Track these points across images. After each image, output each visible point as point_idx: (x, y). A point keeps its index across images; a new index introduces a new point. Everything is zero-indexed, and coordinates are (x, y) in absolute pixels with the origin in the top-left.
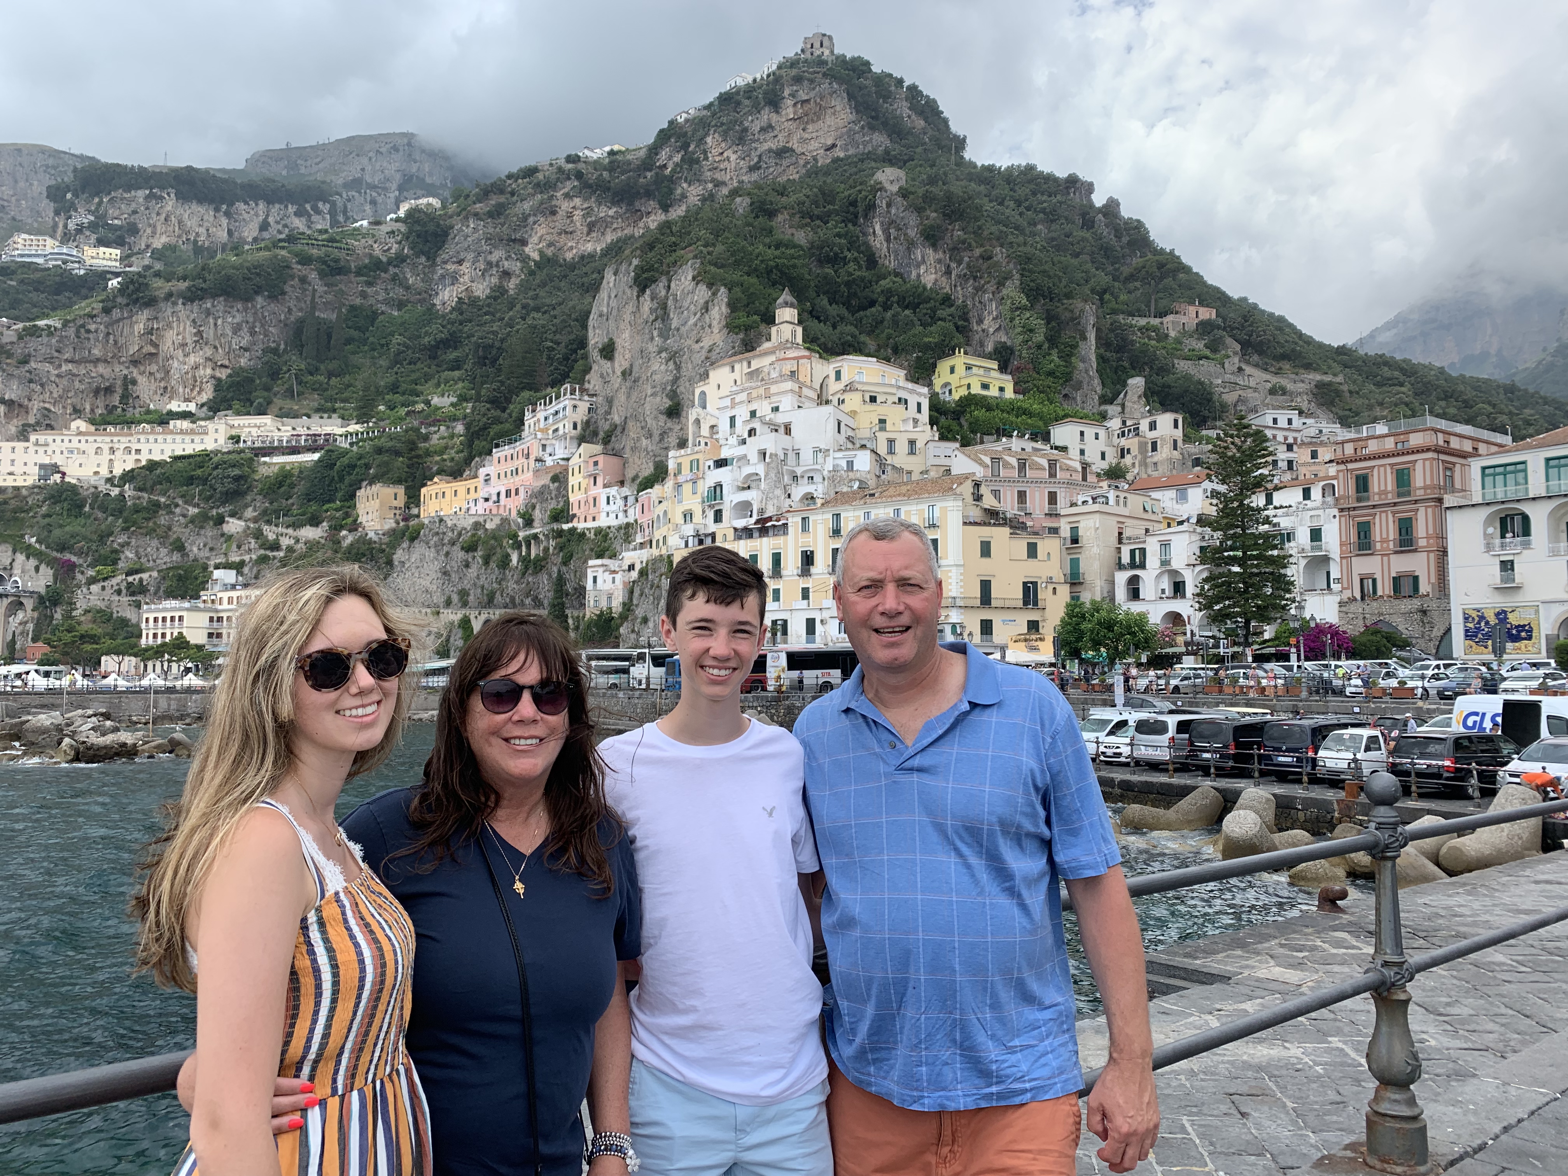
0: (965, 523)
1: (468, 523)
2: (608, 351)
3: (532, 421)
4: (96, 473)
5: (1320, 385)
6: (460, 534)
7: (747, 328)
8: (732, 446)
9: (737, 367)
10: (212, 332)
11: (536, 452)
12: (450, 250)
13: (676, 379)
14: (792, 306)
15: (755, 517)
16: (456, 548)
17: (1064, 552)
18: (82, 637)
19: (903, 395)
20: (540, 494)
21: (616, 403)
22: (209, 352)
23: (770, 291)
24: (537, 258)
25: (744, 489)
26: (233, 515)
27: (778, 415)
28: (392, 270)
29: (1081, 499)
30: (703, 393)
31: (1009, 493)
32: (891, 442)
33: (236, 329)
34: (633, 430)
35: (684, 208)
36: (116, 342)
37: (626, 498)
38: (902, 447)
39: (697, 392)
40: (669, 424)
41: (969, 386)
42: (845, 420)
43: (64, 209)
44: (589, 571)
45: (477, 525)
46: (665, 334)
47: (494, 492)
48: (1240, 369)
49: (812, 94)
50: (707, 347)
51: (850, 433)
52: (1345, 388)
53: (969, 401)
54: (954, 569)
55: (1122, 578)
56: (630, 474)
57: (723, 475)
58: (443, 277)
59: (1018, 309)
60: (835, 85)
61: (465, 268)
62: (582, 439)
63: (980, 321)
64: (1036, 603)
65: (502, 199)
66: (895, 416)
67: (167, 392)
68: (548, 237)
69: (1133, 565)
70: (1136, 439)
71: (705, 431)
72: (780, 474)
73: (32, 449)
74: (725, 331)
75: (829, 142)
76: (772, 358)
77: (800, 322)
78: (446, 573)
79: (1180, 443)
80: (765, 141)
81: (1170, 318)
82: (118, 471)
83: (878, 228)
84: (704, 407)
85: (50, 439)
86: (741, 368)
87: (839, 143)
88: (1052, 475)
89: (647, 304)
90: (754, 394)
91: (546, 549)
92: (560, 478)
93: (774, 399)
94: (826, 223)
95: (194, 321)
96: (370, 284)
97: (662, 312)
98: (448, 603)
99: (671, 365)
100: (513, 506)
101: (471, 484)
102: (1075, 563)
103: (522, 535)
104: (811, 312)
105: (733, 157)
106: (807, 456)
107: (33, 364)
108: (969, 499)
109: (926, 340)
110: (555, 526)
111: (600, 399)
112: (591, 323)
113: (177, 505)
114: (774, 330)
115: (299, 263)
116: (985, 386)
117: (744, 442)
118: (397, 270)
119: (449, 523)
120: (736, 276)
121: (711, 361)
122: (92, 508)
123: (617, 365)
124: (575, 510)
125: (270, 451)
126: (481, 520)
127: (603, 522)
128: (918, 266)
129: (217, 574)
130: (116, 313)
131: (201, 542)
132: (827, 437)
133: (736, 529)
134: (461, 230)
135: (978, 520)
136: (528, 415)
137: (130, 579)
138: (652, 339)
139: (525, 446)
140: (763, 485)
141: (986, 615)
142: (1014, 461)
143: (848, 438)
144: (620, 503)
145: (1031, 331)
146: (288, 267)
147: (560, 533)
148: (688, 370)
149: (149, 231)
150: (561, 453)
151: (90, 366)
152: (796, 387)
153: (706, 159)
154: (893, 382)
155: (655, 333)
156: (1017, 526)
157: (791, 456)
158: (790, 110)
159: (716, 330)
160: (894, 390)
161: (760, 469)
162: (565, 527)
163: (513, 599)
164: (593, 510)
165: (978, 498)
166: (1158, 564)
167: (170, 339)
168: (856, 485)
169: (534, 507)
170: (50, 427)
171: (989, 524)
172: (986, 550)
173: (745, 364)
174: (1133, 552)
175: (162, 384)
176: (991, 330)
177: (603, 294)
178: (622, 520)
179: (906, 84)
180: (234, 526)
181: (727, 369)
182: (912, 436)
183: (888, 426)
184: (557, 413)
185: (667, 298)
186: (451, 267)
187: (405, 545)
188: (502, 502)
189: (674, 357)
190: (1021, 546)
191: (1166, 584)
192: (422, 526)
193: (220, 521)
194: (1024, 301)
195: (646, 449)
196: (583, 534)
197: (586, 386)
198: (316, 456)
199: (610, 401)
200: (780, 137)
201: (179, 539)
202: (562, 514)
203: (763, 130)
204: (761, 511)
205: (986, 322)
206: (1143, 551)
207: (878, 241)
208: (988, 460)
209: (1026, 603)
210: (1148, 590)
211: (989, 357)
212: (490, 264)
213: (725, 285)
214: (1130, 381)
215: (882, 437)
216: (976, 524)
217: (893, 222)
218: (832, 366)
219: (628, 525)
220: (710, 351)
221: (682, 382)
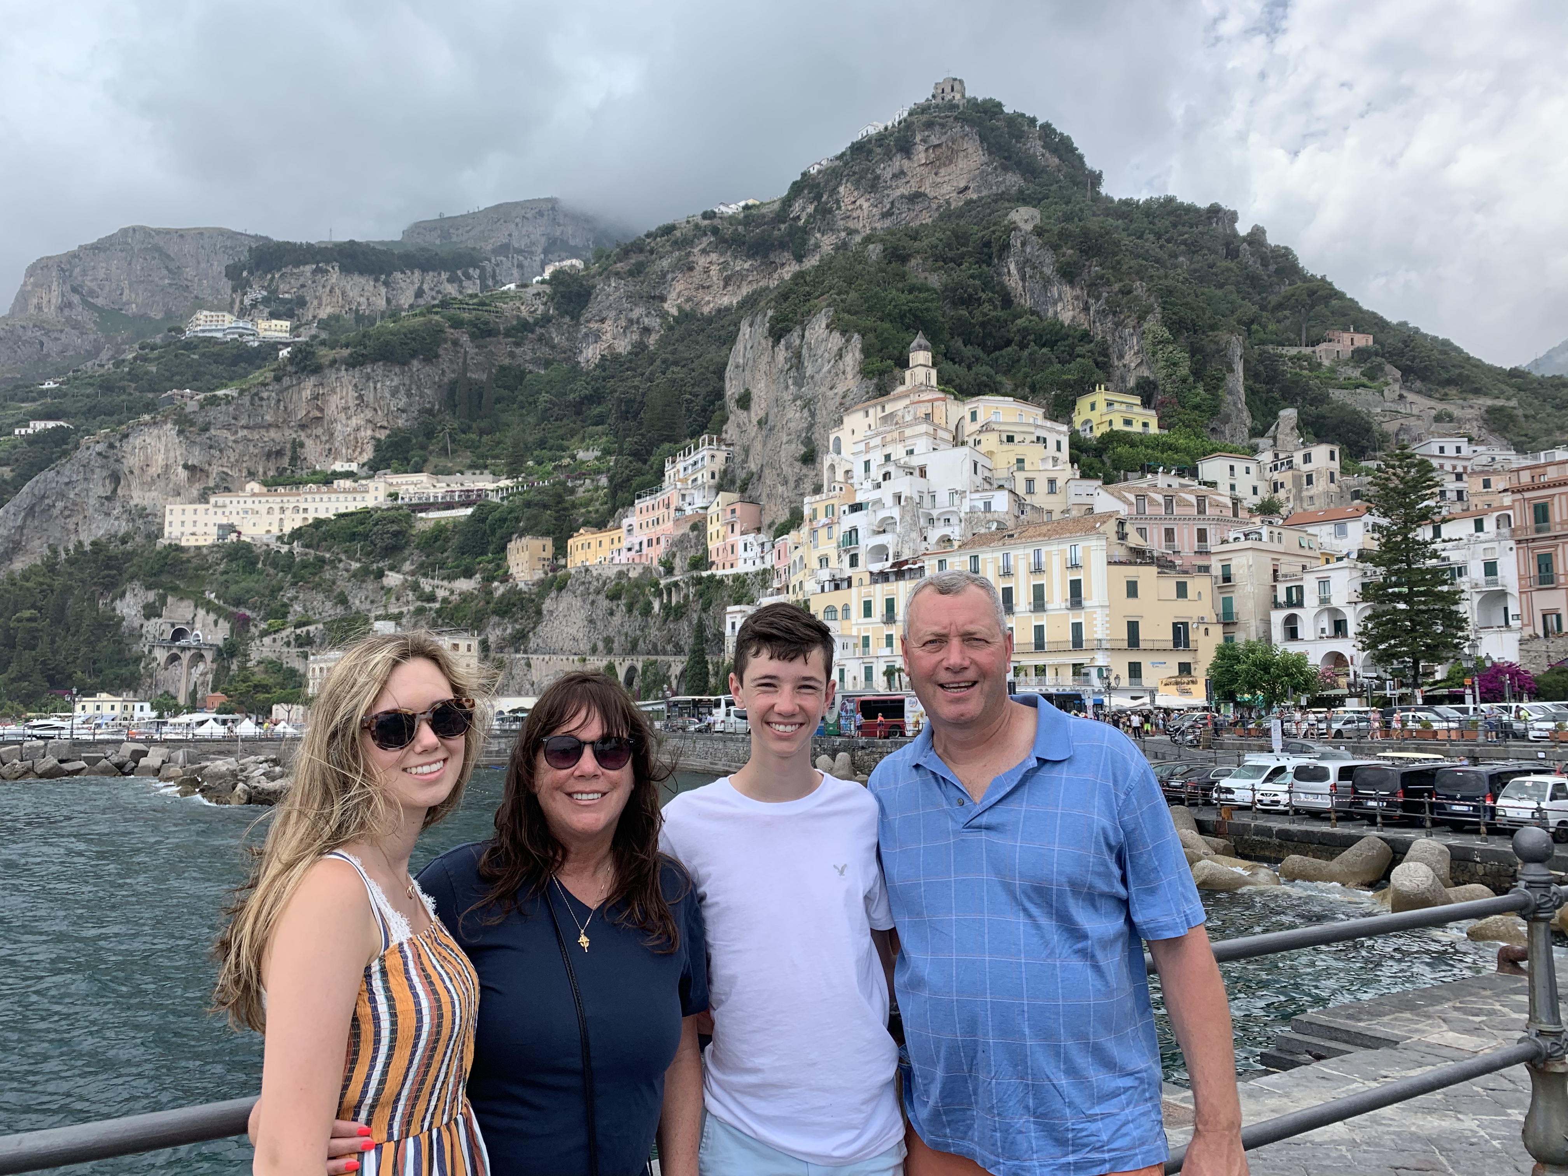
0: (1109, 563)
1: (612, 572)
2: (744, 401)
3: (672, 472)
4: (268, 532)
5: (1491, 410)
6: (605, 583)
7: (881, 373)
8: (867, 491)
9: (871, 411)
10: (372, 395)
11: (676, 502)
12: (592, 309)
13: (811, 426)
14: (926, 349)
15: (891, 561)
16: (602, 597)
17: (1216, 591)
18: (256, 686)
19: (1042, 433)
20: (680, 543)
21: (752, 452)
22: (369, 414)
23: (904, 335)
24: (676, 313)
25: (879, 533)
26: (392, 568)
27: (913, 457)
28: (539, 330)
29: (1232, 536)
30: (838, 439)
31: (1155, 531)
32: (1030, 481)
33: (394, 392)
34: (769, 478)
35: (817, 257)
36: (286, 408)
37: (763, 544)
38: (1041, 486)
39: (832, 438)
40: (805, 470)
41: (1111, 422)
42: (982, 460)
43: (241, 286)
44: (727, 618)
45: (621, 574)
46: (799, 384)
47: (637, 541)
48: (1401, 397)
49: (944, 139)
50: (841, 393)
51: (987, 474)
52: (1520, 412)
53: (1112, 438)
54: (1099, 610)
55: (1278, 617)
56: (766, 521)
57: (858, 519)
58: (586, 335)
59: (1160, 342)
60: (967, 129)
61: (608, 326)
62: (720, 488)
63: (1121, 357)
64: (1187, 645)
65: (642, 258)
66: (1033, 454)
67: (331, 453)
68: (686, 293)
69: (1290, 604)
70: (1290, 473)
71: (840, 476)
72: (915, 517)
73: (212, 510)
74: (859, 377)
75: (962, 185)
76: (907, 402)
77: (934, 365)
78: (591, 621)
79: (1337, 476)
80: (897, 187)
81: (1323, 346)
82: (287, 530)
83: (1012, 267)
84: (839, 453)
85: (227, 500)
86: (876, 413)
87: (972, 185)
88: (1201, 511)
89: (782, 353)
90: (889, 438)
91: (686, 596)
92: (699, 526)
93: (908, 442)
94: (959, 265)
95: (355, 386)
96: (517, 344)
97: (797, 360)
98: (594, 650)
99: (806, 413)
100: (655, 555)
101: (615, 534)
102: (1227, 603)
103: (663, 582)
104: (945, 355)
105: (866, 205)
106: (943, 498)
107: (213, 432)
108: (1114, 538)
109: (1065, 377)
110: (695, 574)
111: (737, 448)
112: (727, 374)
113: (340, 561)
114: (908, 373)
115: (451, 327)
116: (1128, 422)
117: (879, 486)
118: (543, 331)
119: (595, 573)
120: (869, 322)
121: (845, 407)
122: (264, 565)
123: (753, 414)
124: (713, 557)
125: (426, 507)
126: (625, 569)
127: (741, 568)
128: (1055, 304)
129: (378, 625)
130: (286, 381)
131: (362, 595)
132: (963, 478)
133: (871, 573)
134: (603, 289)
135: (1123, 559)
136: (668, 466)
137: (298, 631)
138: (787, 387)
139: (665, 497)
140: (898, 529)
141: (1135, 657)
142: (1160, 498)
143: (985, 479)
144: (757, 549)
145: (1175, 364)
146: (442, 331)
147: (699, 581)
148: (822, 416)
149: (315, 303)
150: (699, 502)
151: (263, 432)
152: (931, 429)
153: (839, 208)
154: (1031, 421)
155: (790, 382)
156: (1164, 565)
157: (927, 499)
158: (922, 155)
159: (850, 376)
160: (1032, 429)
161: (896, 512)
162: (704, 574)
163: (655, 646)
164: (731, 557)
165: (1123, 536)
166: (1317, 602)
167: (334, 403)
168: (994, 526)
169: (674, 556)
170: (228, 489)
171: (1135, 564)
172: (1132, 589)
173: (879, 408)
174: (1289, 590)
175: (327, 446)
176: (1133, 365)
177: (739, 346)
178: (760, 566)
179: (1039, 123)
180: (393, 579)
181: (861, 414)
182: (1052, 475)
183: (1027, 465)
184: (695, 463)
185: (801, 346)
186: (594, 326)
187: (553, 594)
188: (644, 552)
189: (808, 404)
190: (1169, 586)
191: (1326, 623)
192: (569, 576)
193: (380, 574)
194: (1167, 334)
195: (782, 496)
196: (721, 581)
197: (724, 436)
198: (469, 511)
199: (747, 450)
200: (913, 183)
201: (342, 593)
202: (701, 562)
203: (895, 176)
204: (897, 555)
205: (1127, 357)
206: (1300, 589)
207: (1013, 280)
208: (1132, 498)
209: (1176, 644)
210: (1306, 629)
211: (1131, 392)
212: (631, 322)
213: (859, 332)
214: (1282, 413)
215: (1020, 477)
216: (1121, 563)
217: (1028, 261)
218: (967, 408)
219: (765, 571)
220: (844, 397)
221: (816, 428)
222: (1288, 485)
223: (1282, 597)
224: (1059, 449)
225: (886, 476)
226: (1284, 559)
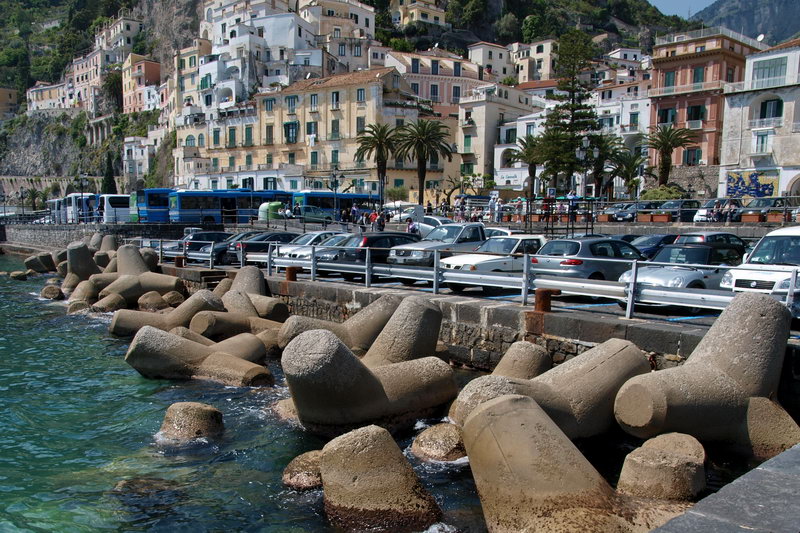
0: (384, 105)
1: (59, 115)
3: (99, 38)
8: (219, 46)
17: (461, 131)
19: (355, 12)
25: (226, 79)
27: (255, 21)
29: (475, 91)
32: (342, 46)
38: (350, 50)
41: (413, 15)
42: (306, 26)
44: (126, 145)
45: (65, 116)
51: (311, 38)
53: (412, 27)
55: (499, 151)
57: (211, 68)
66: (346, 26)
69: (507, 141)
70: (528, 59)
88: (457, 74)
93: (253, 10)
98: (49, 174)
101: (60, 86)
102: (468, 139)
103: (92, 122)
106: (275, 54)
108: (390, 86)
111: (147, 20)
116: (424, 16)
117: (227, 42)
119: (47, 115)
124: (127, 104)
126: (67, 112)
132: (291, 39)
133: (220, 110)
139: (94, 57)
140: (240, 76)
142: (429, 62)
143: (308, 41)
154: (347, 1)
160: (348, 8)
161: (239, 63)
164: (139, 103)
168: (308, 76)
171: (403, 106)
174: (508, 131)
183: (341, 34)
192: (28, 117)
197: (137, 9)
206: (515, 130)
208: (409, 61)
215: (335, 42)
216: (392, 105)
222: (526, 68)
223: (503, 136)
224: (367, 25)
225: (233, 34)
226: (508, 109)
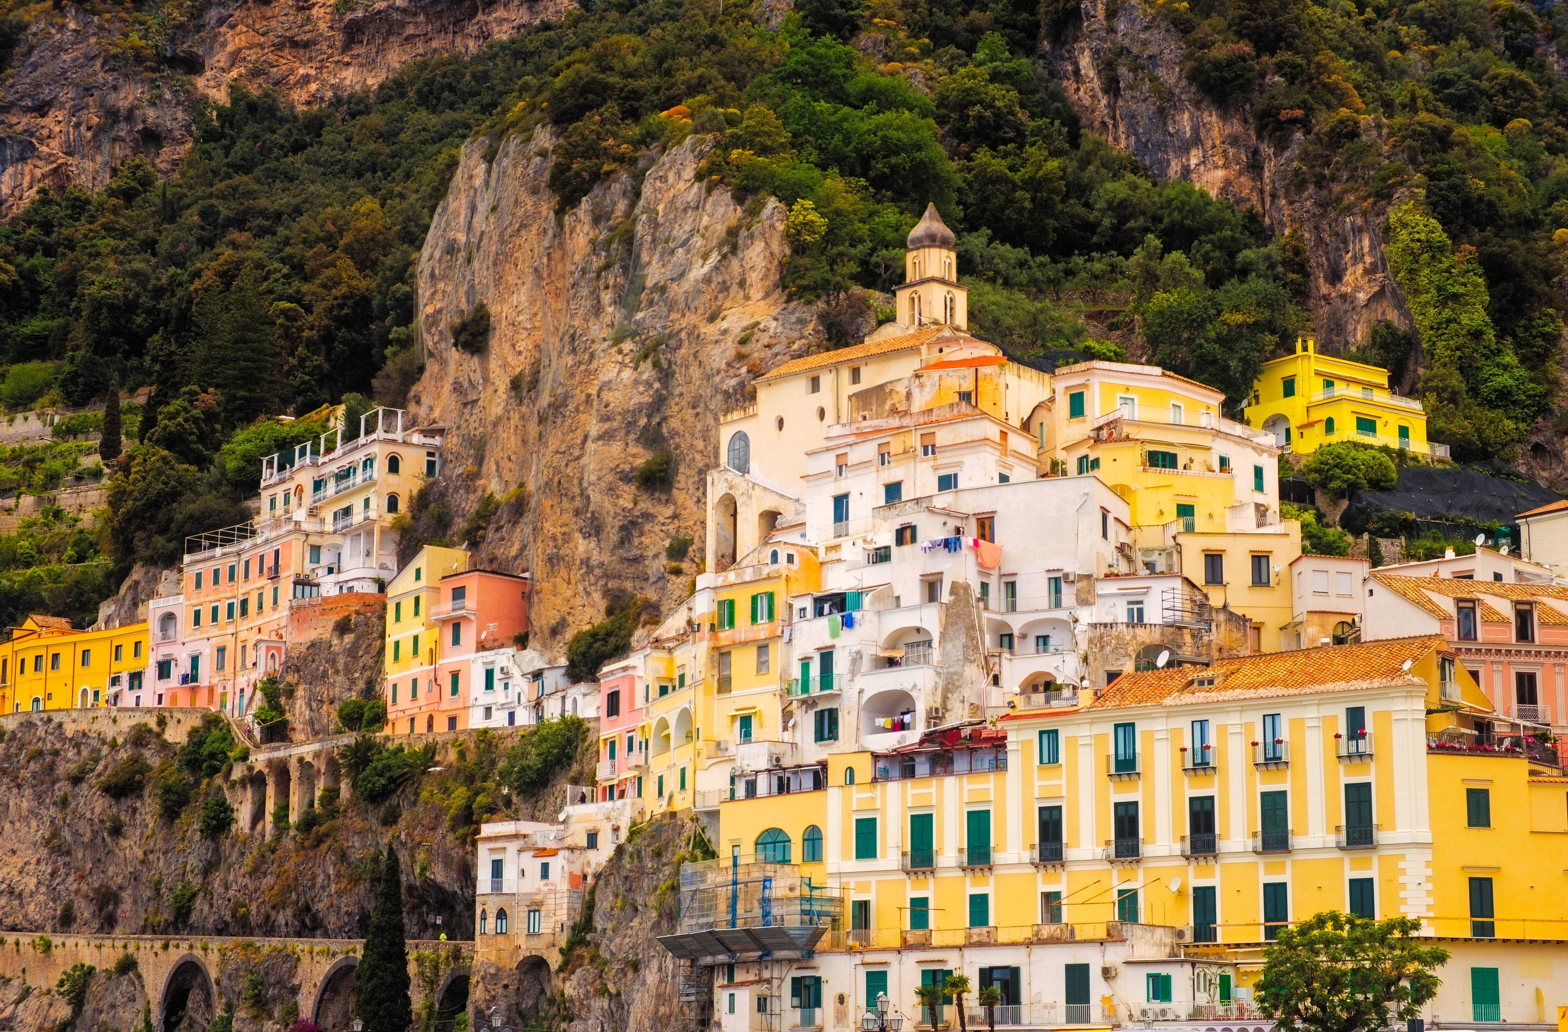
0: (1432, 749)
1: (117, 729)
2: (472, 333)
3: (279, 491)
6: (97, 755)
8: (855, 566)
9: (826, 380)
11: (294, 563)
12: (16, 80)
13: (659, 403)
15: (921, 728)
16: (88, 788)
19: (1224, 450)
20: (307, 662)
21: (494, 452)
24: (225, 102)
30: (741, 437)
32: (1213, 556)
34: (547, 516)
37: (537, 675)
38: (1237, 569)
39: (725, 435)
40: (644, 505)
41: (1329, 425)
42: (1118, 508)
44: (483, 849)
47: (185, 653)
50: (736, 331)
51: (1124, 537)
53: (1341, 460)
54: (1409, 853)
56: (545, 619)
57: (837, 631)
59: (1423, 250)
61: (54, 123)
62: (412, 537)
63: (1335, 276)
66: (1211, 497)
68: (252, 55)
71: (752, 524)
72: (973, 630)
74: (780, 295)
76: (910, 362)
77: (962, 280)
78: (60, 848)
83: (1085, 61)
84: (743, 468)
86: (836, 382)
89: (582, 231)
90: (896, 445)
91: (331, 794)
92: (360, 625)
93: (943, 458)
94: (970, 49)
97: (622, 250)
98: (70, 921)
99: (647, 371)
100: (234, 687)
103: (262, 758)
110: (351, 738)
111: (453, 442)
112: (422, 267)
114: (903, 297)
117: (882, 556)
119: (70, 730)
120: (798, 172)
121: (754, 364)
123: (494, 364)
124: (399, 699)
127: (478, 726)
128: (1185, 150)
132: (1079, 545)
133: (876, 757)
134: (46, 35)
135: (1457, 742)
136: (269, 476)
138: (597, 309)
140: (936, 653)
141: (1485, 960)
142: (1505, 609)
143: (1121, 549)
144: (521, 685)
145: (1456, 299)
150: (361, 568)
152: (989, 432)
154: (1198, 419)
155: (607, 297)
156: (1540, 757)
157: (998, 590)
159: (756, 293)
160: (1207, 441)
163: (242, 912)
164: (450, 702)
168: (1162, 659)
169: (289, 693)
172: (1479, 809)
173: (845, 375)
176: (1362, 296)
177: (456, 205)
178: (532, 721)
181: (799, 385)
182: (1261, 545)
183: (1200, 522)
184: (343, 475)
185: (632, 218)
186: (19, 119)
188: (204, 679)
189: (653, 351)
190: (1552, 802)
196: (425, 757)
197: (417, 410)
199: (478, 448)
202: (365, 709)
204: (935, 716)
205: (1348, 278)
207: (1086, 91)
208: (1446, 604)
211: (1362, 357)
212: (112, 116)
213: (777, 194)
215: (1191, 545)
216: (1453, 750)
217: (1123, 51)
218: (1061, 385)
220: (743, 342)
221: (672, 408)
224: (1259, 486)
225: (901, 534)
